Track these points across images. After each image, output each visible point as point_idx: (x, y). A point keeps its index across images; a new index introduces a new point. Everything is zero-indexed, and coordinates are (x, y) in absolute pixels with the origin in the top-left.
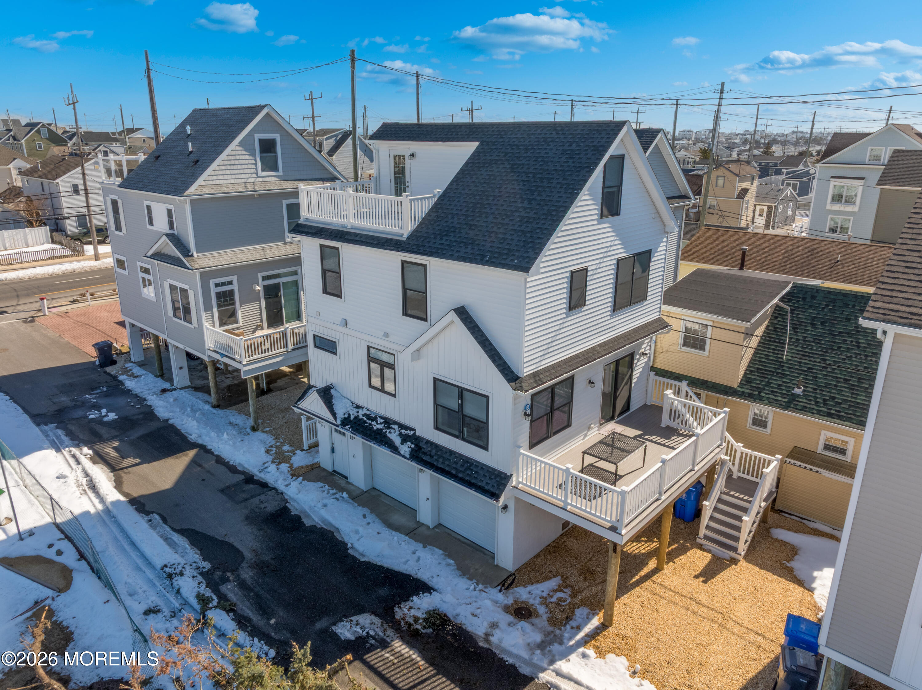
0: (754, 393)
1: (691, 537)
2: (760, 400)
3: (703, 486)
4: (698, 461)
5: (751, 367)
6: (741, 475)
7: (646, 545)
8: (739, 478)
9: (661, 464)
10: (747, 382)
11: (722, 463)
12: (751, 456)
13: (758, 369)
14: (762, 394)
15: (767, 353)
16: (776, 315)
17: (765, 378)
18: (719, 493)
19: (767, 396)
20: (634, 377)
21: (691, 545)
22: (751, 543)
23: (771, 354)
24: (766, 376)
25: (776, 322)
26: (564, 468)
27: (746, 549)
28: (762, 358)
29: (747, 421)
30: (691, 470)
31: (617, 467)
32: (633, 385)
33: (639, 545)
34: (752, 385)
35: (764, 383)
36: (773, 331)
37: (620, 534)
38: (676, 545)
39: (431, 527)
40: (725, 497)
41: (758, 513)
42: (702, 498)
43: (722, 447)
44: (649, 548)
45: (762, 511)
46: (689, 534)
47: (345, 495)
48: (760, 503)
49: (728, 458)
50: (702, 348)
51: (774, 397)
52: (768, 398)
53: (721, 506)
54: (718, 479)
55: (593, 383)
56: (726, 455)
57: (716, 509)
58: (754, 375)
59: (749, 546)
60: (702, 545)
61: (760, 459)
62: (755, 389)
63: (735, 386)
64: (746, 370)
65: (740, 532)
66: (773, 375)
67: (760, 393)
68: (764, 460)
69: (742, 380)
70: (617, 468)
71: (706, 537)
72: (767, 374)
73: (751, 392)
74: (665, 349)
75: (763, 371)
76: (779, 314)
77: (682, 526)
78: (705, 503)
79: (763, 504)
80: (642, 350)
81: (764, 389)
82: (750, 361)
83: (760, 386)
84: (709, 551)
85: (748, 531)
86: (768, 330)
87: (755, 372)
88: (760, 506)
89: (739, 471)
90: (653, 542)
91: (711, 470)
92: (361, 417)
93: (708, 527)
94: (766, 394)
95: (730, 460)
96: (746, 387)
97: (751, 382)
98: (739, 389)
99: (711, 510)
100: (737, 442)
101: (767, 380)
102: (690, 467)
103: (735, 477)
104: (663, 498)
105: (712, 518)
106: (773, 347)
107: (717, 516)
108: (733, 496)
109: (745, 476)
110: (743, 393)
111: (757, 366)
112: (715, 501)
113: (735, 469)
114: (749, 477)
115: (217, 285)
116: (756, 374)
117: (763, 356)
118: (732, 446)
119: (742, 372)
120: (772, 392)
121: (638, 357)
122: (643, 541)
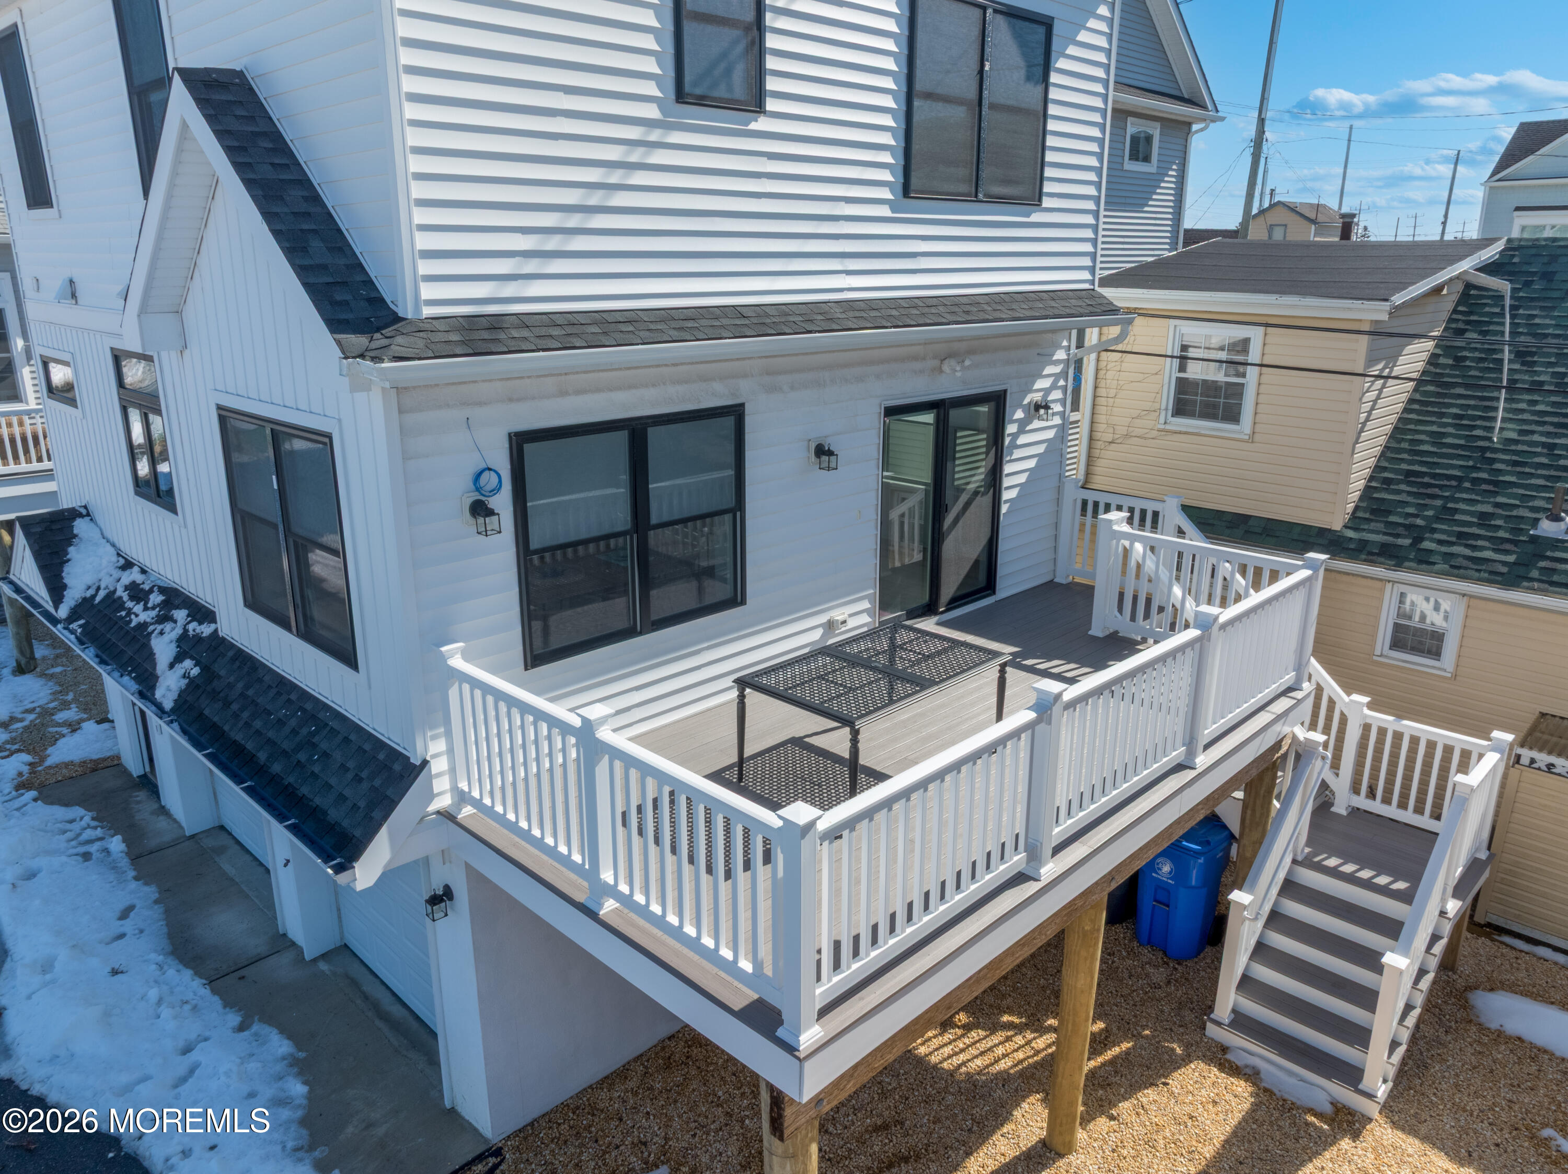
0: (1400, 541)
1: (1189, 1016)
2: (1420, 562)
3: (1232, 836)
4: (1209, 731)
5: (1385, 469)
6: (1362, 802)
7: (1019, 1040)
8: (1355, 812)
9: (1032, 715)
10: (1373, 512)
11: (1298, 756)
12: (1398, 736)
13: (1409, 473)
14: (1427, 545)
15: (1434, 428)
16: (1461, 325)
17: (1434, 497)
18: (1288, 860)
19: (1444, 549)
20: (1006, 482)
21: (1187, 1046)
22: (1409, 1053)
23: (1450, 430)
24: (1436, 491)
25: (1459, 343)
26: (577, 722)
27: (1391, 1072)
28: (1421, 442)
29: (1374, 636)
30: (1179, 767)
31: (855, 734)
32: (1004, 509)
33: (996, 1039)
34: (1392, 519)
35: (1430, 513)
36: (1452, 367)
37: (791, 1049)
38: (1126, 1046)
39: (308, 956)
40: (1310, 878)
41: (1435, 938)
42: (1226, 878)
43: (1299, 695)
44: (1020, 1055)
45: (1447, 928)
46: (1181, 1006)
47: (116, 844)
48: (1444, 901)
49: (1319, 737)
50: (1233, 416)
51: (1468, 552)
52: (1448, 556)
53: (1296, 910)
54: (1282, 813)
55: (830, 453)
56: (1313, 726)
57: (1276, 919)
58: (1399, 492)
59: (1404, 1062)
60: (1225, 1049)
61: (1431, 745)
62: (1401, 530)
63: (1337, 526)
64: (1371, 478)
65: (1372, 1009)
66: (1459, 488)
67: (1418, 540)
68: (1448, 750)
69: (1357, 508)
70: (855, 741)
71: (1241, 1022)
72: (1441, 487)
73: (1390, 539)
74: (1122, 430)
75: (1426, 480)
76: (1468, 322)
77: (1159, 975)
78: (1237, 896)
79: (1453, 906)
80: (1037, 397)
81: (1434, 531)
82: (1383, 454)
83: (1419, 522)
84: (1251, 1075)
85: (1401, 1005)
86: (1436, 365)
87: (1399, 482)
88: (1443, 913)
89: (1356, 790)
90: (1042, 1030)
91: (1260, 777)
92: (120, 592)
93: (1246, 983)
94: (1440, 542)
95: (1326, 745)
96: (1373, 525)
97: (1389, 513)
98: (1350, 534)
99: (1260, 924)
100: (1349, 690)
101: (1439, 503)
102: (1177, 754)
103: (1340, 808)
104: (1049, 870)
105: (1261, 950)
106: (1454, 410)
107: (1281, 942)
108: (1334, 873)
109: (1377, 807)
110: (1363, 543)
111: (1404, 466)
112: (1275, 891)
113: (1341, 785)
114: (1391, 811)
116: (1403, 487)
117: (1423, 437)
118: (1331, 703)
119: (1357, 484)
120: (1461, 535)
121: (1019, 414)
122: (1010, 1026)
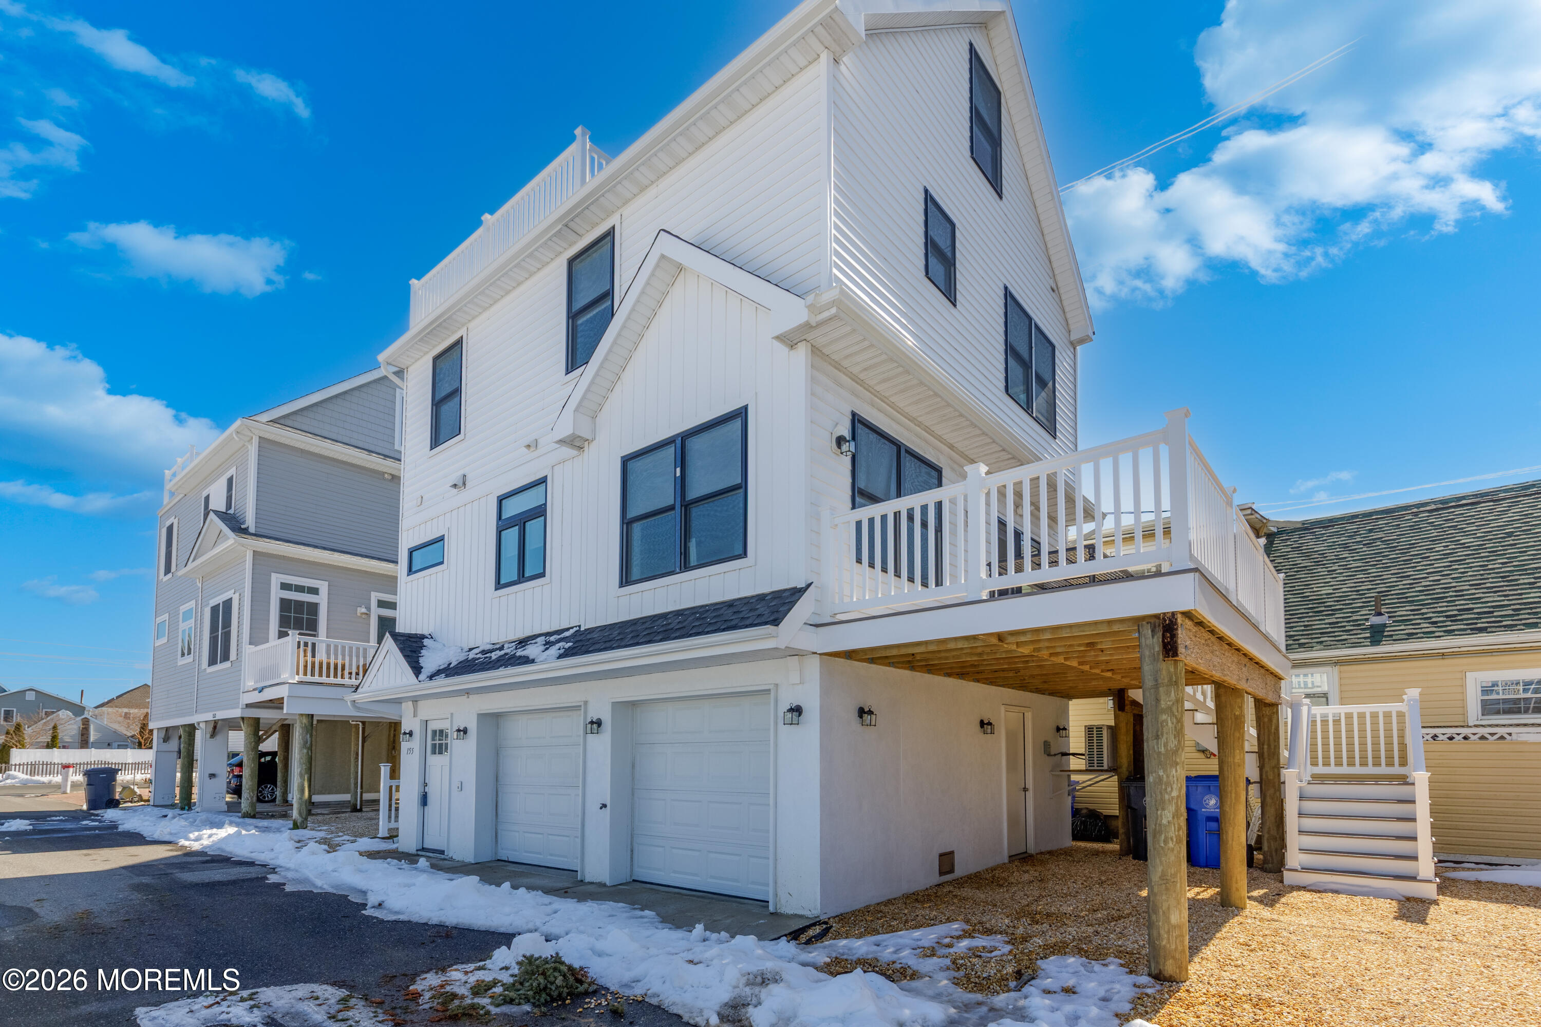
39: (609, 885)
60: (1303, 887)
84: (1334, 892)
115: (285, 586)
